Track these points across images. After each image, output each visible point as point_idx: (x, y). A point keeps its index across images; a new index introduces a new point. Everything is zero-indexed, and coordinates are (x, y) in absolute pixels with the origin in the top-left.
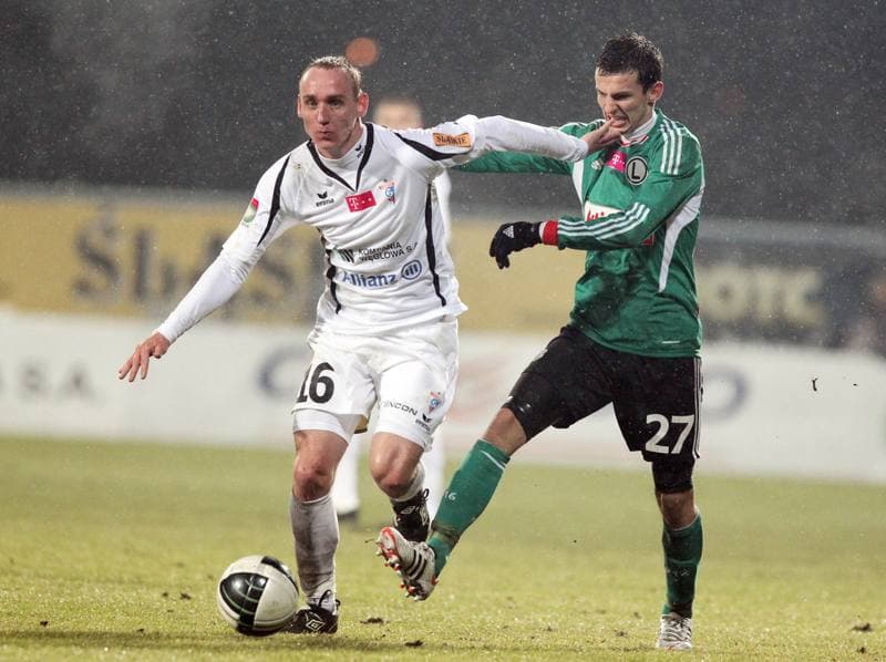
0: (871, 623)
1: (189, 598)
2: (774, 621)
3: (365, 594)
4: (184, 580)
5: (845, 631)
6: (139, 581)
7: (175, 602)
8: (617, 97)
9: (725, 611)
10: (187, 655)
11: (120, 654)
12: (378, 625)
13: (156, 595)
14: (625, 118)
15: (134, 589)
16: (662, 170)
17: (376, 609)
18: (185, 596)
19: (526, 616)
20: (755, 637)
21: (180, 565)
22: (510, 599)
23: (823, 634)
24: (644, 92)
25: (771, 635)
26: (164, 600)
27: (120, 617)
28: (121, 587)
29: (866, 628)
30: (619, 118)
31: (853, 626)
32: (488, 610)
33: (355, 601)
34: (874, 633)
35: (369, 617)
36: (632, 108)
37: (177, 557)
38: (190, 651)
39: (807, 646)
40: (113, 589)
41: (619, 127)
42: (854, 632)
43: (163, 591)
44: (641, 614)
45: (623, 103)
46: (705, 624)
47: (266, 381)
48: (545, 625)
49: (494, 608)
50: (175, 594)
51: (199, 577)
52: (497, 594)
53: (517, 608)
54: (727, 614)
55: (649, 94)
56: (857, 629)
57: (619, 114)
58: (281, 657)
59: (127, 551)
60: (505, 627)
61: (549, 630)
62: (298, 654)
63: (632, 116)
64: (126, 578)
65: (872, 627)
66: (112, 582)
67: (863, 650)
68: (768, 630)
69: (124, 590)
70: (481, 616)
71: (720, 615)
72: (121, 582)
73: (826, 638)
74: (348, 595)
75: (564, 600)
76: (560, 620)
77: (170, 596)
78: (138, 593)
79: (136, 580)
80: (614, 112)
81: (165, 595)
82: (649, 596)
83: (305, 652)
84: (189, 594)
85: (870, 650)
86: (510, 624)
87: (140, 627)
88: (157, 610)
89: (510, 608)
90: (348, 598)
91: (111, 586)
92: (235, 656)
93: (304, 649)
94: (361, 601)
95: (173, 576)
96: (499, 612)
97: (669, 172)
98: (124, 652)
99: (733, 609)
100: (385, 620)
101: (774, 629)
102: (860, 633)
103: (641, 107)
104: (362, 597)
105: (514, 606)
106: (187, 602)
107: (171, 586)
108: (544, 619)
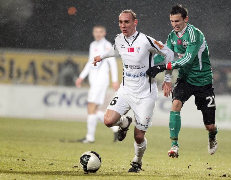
0: (212, 167)
1: (25, 161)
2: (185, 167)
3: (73, 159)
4: (23, 156)
5: (204, 169)
6: (11, 156)
7: (21, 162)
8: (176, 21)
9: (172, 164)
10: (24, 176)
11: (6, 176)
12: (77, 168)
13: (16, 160)
14: (179, 27)
15: (10, 158)
16: (191, 42)
17: (76, 163)
18: (23, 160)
19: (117, 165)
20: (180, 171)
21: (22, 151)
22: (113, 161)
23: (198, 170)
24: (183, 20)
25: (184, 170)
26: (18, 161)
27: (6, 166)
28: (6, 157)
29: (210, 169)
30: (177, 27)
31: (207, 168)
32: (107, 164)
33: (70, 161)
34: (212, 170)
35: (74, 166)
36: (181, 24)
37: (22, 150)
38: (25, 175)
39: (194, 173)
40: (4, 158)
41: (177, 30)
42: (207, 170)
43: (18, 159)
44: (149, 165)
45: (178, 23)
46: (166, 167)
47: (46, 101)
48: (122, 168)
49: (109, 163)
50: (21, 160)
51: (27, 155)
52: (109, 159)
53: (115, 163)
54: (172, 165)
55: (185, 20)
56: (208, 169)
57: (177, 26)
58: (50, 177)
59: (7, 148)
60: (111, 168)
61: (124, 169)
62: (55, 176)
63: (181, 26)
64: (7, 155)
65: (212, 168)
66: (3, 156)
67: (209, 175)
68: (183, 169)
69: (7, 158)
70: (105, 166)
71: (170, 165)
72: (6, 156)
73: (200, 171)
74: (68, 160)
75: (127, 161)
76: (126, 167)
77: (19, 160)
78: (11, 159)
79: (10, 156)
80: (175, 26)
81: (18, 160)
82: (151, 160)
83: (57, 175)
84: (25, 159)
85: (211, 175)
86: (113, 168)
87: (11, 168)
88: (16, 164)
89: (113, 163)
90: (68, 161)
91: (3, 157)
92: (38, 177)
93: (56, 174)
94: (72, 161)
95: (20, 154)
96: (110, 164)
97: (193, 42)
98: (7, 175)
99: (174, 164)
100: (79, 167)
101: (185, 169)
102: (209, 170)
103: (183, 24)
104: (72, 160)
105: (114, 163)
106: (24, 162)
107: (20, 157)
108: (122, 166)
